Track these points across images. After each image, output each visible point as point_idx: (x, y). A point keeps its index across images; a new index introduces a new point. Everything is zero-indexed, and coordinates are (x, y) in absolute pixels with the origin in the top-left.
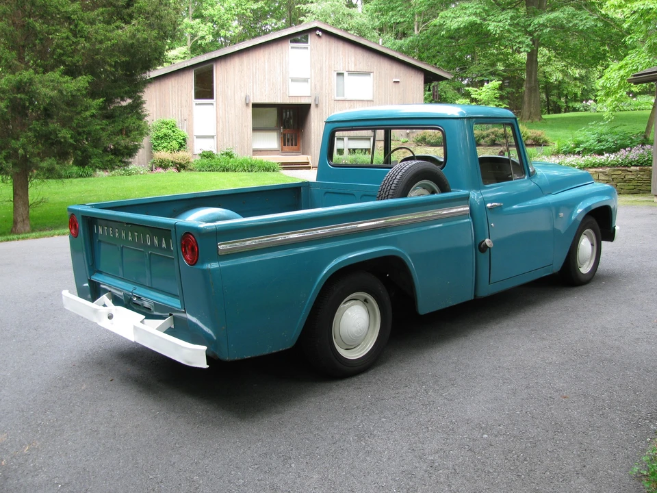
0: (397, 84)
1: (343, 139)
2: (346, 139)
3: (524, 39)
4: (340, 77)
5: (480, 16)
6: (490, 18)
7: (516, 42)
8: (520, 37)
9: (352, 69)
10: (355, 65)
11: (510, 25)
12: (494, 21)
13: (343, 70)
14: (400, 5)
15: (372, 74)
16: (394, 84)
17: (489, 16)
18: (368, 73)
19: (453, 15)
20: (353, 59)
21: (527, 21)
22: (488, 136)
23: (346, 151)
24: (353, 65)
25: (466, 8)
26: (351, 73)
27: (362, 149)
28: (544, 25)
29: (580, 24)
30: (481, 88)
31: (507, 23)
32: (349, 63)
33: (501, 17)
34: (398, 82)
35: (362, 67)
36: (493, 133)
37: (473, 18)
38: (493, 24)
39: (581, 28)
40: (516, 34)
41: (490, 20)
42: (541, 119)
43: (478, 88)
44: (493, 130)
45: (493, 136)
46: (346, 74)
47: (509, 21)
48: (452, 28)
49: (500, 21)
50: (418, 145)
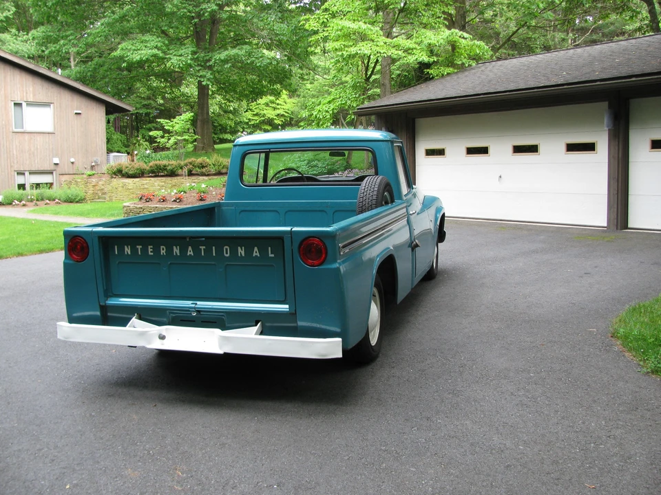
0: (78, 116)
1: (24, 174)
2: (27, 173)
3: (204, 73)
4: (18, 109)
5: (162, 50)
6: (171, 52)
7: (198, 76)
8: (201, 71)
9: (31, 99)
10: (34, 95)
11: (191, 59)
12: (175, 55)
13: (21, 100)
14: (72, 34)
15: (52, 105)
16: (75, 116)
17: (168, 49)
18: (47, 105)
19: (134, 48)
20: (31, 89)
21: (206, 56)
22: (186, 165)
23: (28, 187)
24: (31, 95)
25: (146, 41)
26: (29, 104)
27: (47, 184)
28: (225, 61)
29: (257, 61)
30: (172, 120)
31: (189, 58)
32: (27, 93)
33: (181, 52)
34: (80, 114)
35: (42, 98)
36: (191, 163)
37: (155, 51)
38: (175, 58)
39: (258, 65)
40: (197, 68)
41: (171, 54)
42: (214, 149)
43: (170, 120)
44: (190, 160)
45: (191, 166)
46: (24, 104)
47: (190, 56)
48: (135, 60)
49: (181, 55)
50: (112, 177)
